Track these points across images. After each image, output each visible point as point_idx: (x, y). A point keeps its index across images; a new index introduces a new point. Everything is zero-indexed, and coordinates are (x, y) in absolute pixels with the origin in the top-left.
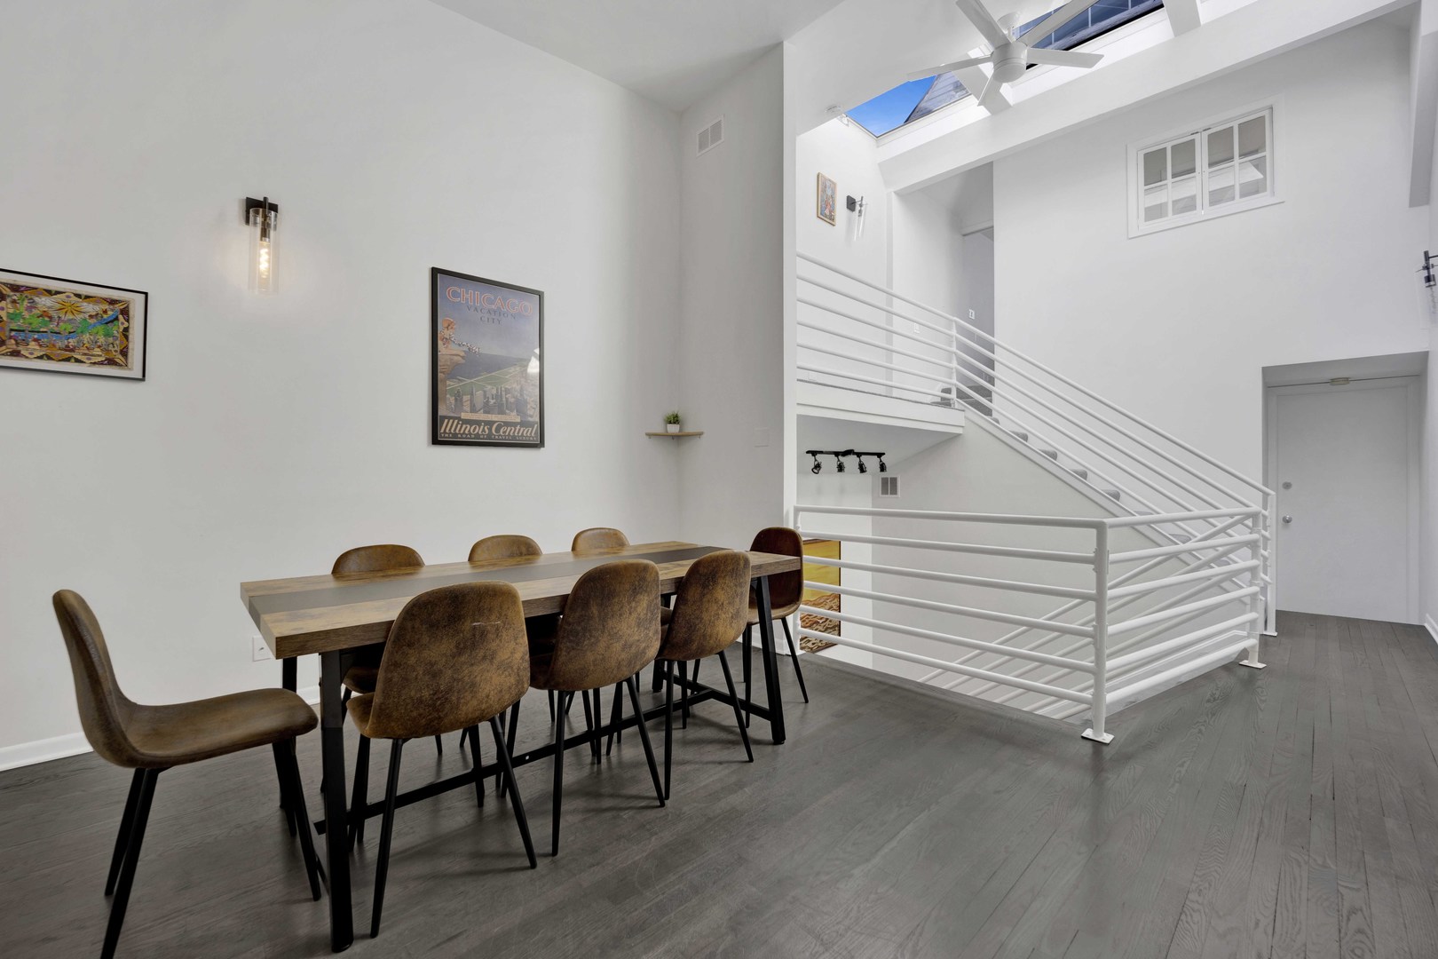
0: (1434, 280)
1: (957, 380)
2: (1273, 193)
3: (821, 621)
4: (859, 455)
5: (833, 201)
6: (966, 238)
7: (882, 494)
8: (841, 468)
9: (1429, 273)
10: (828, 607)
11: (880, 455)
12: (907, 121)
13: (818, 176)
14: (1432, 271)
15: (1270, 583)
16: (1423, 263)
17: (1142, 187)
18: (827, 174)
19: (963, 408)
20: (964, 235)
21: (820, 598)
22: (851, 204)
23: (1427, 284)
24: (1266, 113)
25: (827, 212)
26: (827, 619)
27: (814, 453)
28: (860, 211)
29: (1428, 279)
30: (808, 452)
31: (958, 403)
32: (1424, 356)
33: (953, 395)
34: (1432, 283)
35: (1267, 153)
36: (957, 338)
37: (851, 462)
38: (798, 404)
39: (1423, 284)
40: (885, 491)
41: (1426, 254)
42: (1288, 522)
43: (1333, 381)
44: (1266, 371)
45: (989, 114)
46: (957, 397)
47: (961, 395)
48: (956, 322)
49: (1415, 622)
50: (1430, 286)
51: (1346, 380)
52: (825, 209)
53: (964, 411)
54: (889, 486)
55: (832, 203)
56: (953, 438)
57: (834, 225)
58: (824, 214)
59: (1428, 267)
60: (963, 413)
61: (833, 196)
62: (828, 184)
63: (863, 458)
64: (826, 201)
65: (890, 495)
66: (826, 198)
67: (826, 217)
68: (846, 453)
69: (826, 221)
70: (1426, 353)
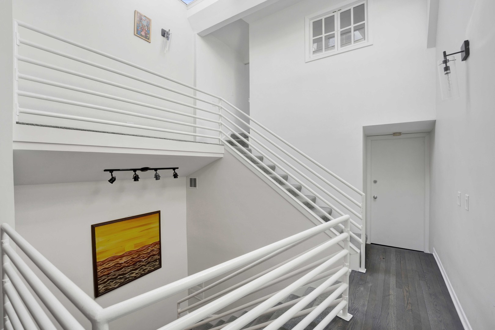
0: (449, 70)
2: (368, 41)
3: (143, 260)
4: (155, 170)
5: (149, 29)
7: (190, 186)
8: (136, 178)
9: (446, 65)
10: (150, 250)
11: (173, 169)
13: (135, 12)
14: (448, 64)
15: (362, 244)
16: (443, 59)
17: (312, 38)
18: (144, 12)
21: (143, 247)
22: (164, 34)
23: (446, 72)
25: (143, 33)
27: (111, 171)
29: (446, 68)
30: (105, 170)
32: (433, 123)
34: (448, 71)
35: (365, 22)
37: (147, 174)
38: (14, 141)
39: (444, 73)
40: (191, 186)
41: (445, 53)
42: (375, 198)
43: (394, 134)
44: (365, 129)
49: (427, 251)
50: (447, 73)
51: (400, 134)
52: (142, 32)
53: (223, 145)
54: (193, 183)
55: (146, 29)
56: (219, 159)
57: (150, 43)
58: (141, 34)
59: (445, 62)
60: (223, 146)
61: (148, 26)
62: (143, 18)
63: (158, 171)
64: (141, 28)
65: (193, 188)
66: (142, 26)
67: (142, 36)
68: (144, 169)
69: (142, 39)
70: (435, 121)
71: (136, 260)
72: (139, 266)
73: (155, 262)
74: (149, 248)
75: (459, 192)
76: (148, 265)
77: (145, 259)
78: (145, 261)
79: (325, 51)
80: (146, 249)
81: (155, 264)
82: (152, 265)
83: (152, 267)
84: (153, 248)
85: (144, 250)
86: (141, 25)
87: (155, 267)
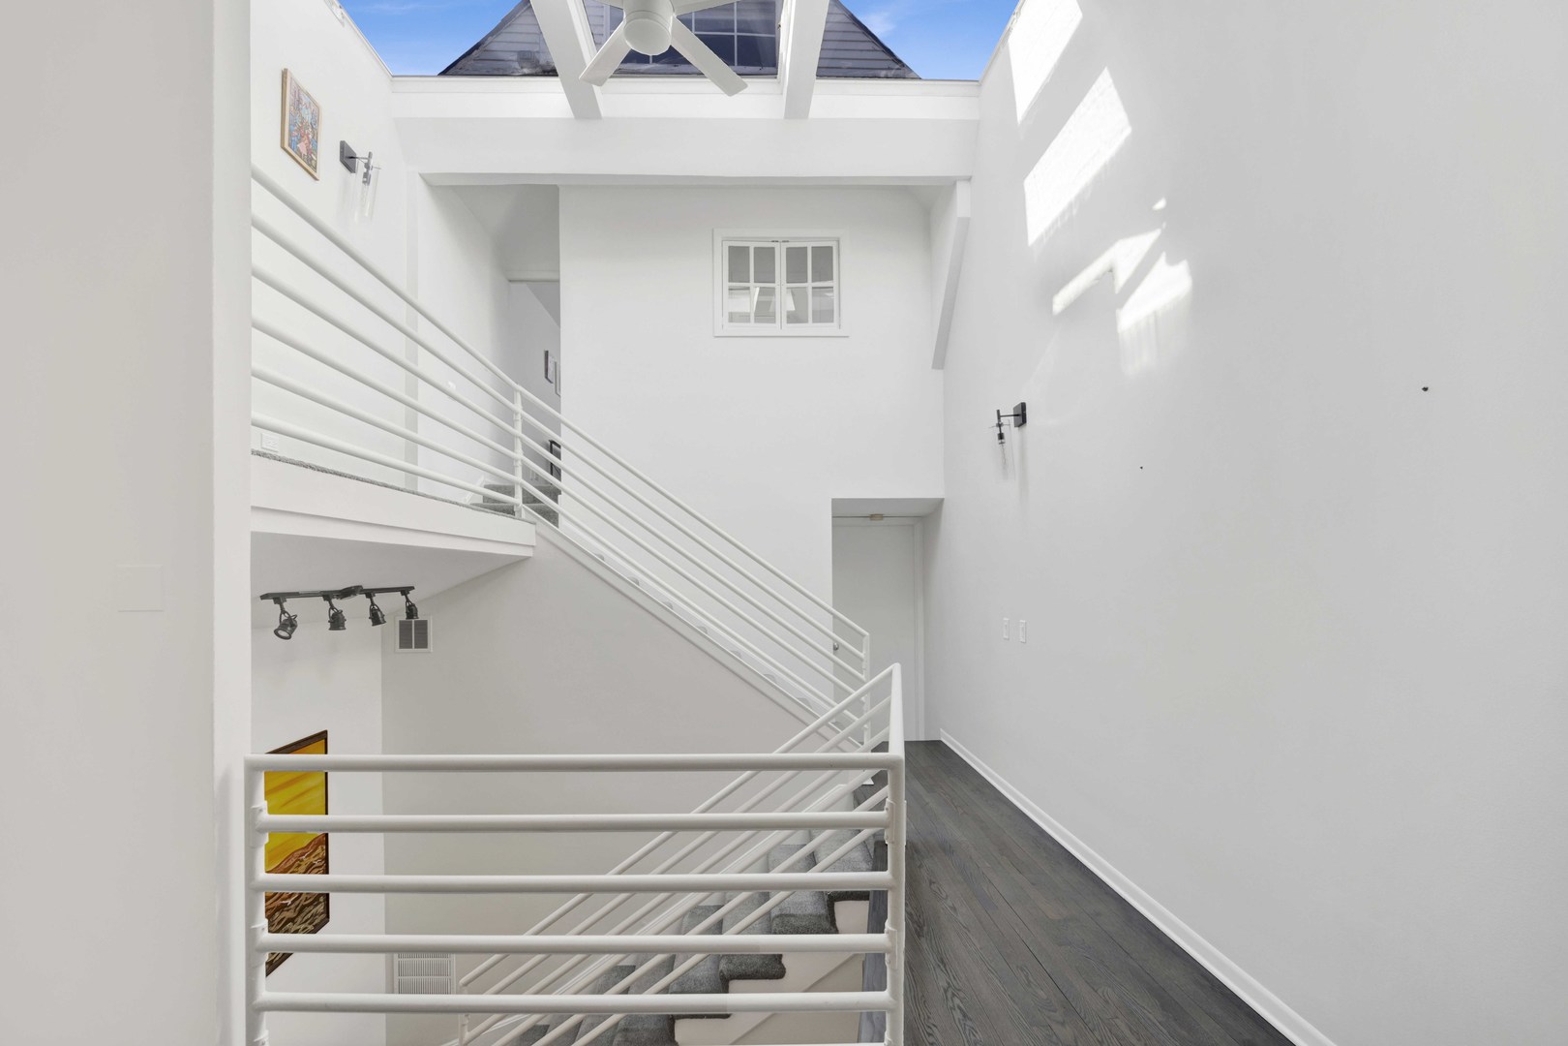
0: (1004, 439)
1: (523, 478)
2: (839, 325)
3: (289, 902)
4: (369, 594)
5: (315, 135)
6: (513, 285)
7: (401, 647)
8: (337, 622)
9: (1000, 431)
10: (303, 867)
11: (405, 591)
12: (444, 73)
13: (284, 73)
14: (1003, 430)
16: (997, 420)
17: (727, 284)
19: (535, 520)
20: (510, 281)
21: (288, 859)
22: (348, 159)
23: (1000, 441)
24: (833, 244)
25: (302, 147)
26: (301, 894)
27: (278, 598)
28: (366, 175)
29: (1001, 436)
30: (264, 597)
31: (525, 511)
32: (940, 502)
33: (517, 499)
34: (1003, 441)
35: (833, 283)
36: (522, 417)
37: (355, 609)
38: (254, 508)
40: (405, 643)
41: (998, 412)
43: (872, 517)
44: (837, 501)
45: (570, 115)
46: (524, 503)
47: (529, 499)
48: (521, 393)
50: (1001, 444)
51: (881, 517)
52: (300, 141)
53: (535, 524)
54: (414, 632)
55: (310, 136)
56: (518, 562)
57: (316, 179)
58: (298, 150)
59: (1000, 425)
60: (533, 526)
61: (314, 124)
62: (305, 100)
63: (378, 598)
64: (300, 128)
65: (414, 650)
66: (302, 123)
67: (301, 157)
68: (346, 593)
69: (299, 163)
70: (942, 500)
71: (272, 906)
72: (279, 923)
73: (316, 905)
74: (302, 861)
75: (1005, 619)
76: (299, 919)
77: (293, 899)
78: (293, 906)
79: (756, 321)
80: (296, 864)
81: (314, 911)
82: (309, 915)
83: (310, 924)
84: (312, 859)
85: (291, 866)
86: (299, 120)
87: (316, 922)
